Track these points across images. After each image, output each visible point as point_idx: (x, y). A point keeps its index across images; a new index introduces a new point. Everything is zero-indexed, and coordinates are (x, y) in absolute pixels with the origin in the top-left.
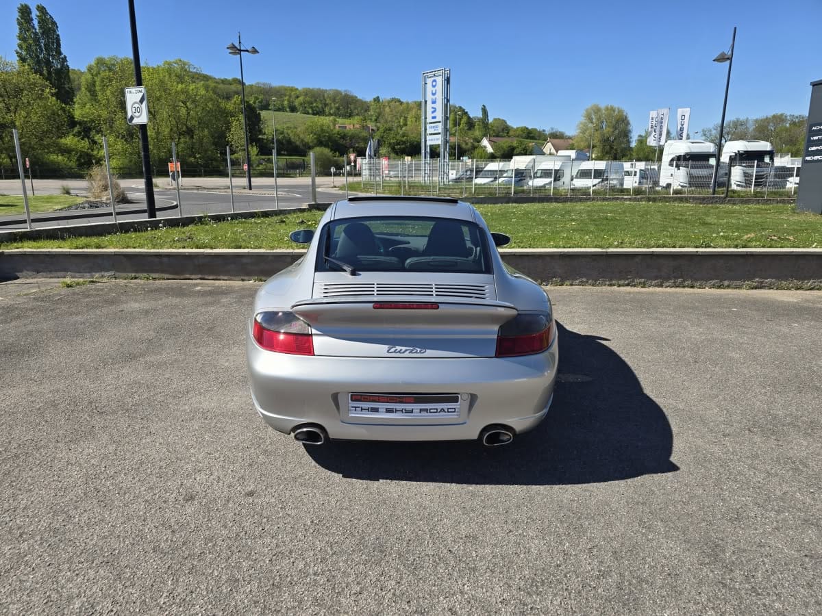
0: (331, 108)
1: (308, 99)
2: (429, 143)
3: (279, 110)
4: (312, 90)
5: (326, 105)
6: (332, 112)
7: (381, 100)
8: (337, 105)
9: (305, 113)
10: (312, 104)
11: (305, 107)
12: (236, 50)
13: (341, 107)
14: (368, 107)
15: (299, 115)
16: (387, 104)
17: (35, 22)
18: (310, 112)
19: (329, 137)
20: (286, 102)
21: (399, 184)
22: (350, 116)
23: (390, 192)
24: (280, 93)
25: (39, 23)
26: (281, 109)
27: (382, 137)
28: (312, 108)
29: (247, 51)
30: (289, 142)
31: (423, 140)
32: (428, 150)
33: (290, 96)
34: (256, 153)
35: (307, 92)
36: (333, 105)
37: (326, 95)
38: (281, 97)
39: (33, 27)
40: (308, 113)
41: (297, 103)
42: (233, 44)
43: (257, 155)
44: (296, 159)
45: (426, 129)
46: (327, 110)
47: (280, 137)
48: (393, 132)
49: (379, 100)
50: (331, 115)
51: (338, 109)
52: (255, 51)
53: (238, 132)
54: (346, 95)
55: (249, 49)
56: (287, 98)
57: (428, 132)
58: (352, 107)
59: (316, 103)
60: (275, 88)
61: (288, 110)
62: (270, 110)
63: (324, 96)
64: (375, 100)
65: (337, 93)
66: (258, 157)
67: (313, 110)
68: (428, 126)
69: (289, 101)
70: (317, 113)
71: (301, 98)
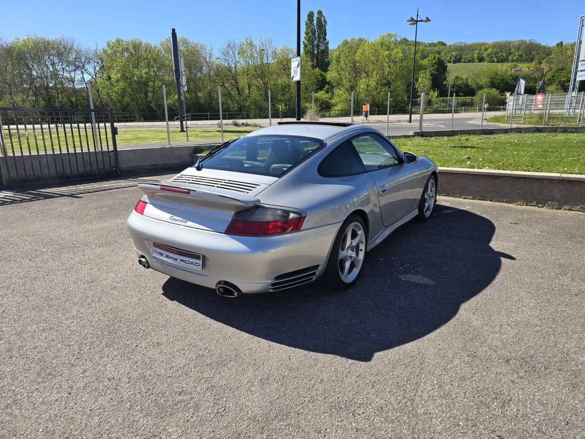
0: (515, 56)
1: (495, 50)
2: (578, 79)
3: (469, 61)
4: (500, 43)
5: (510, 53)
6: (514, 59)
7: (564, 45)
8: (520, 53)
9: (491, 62)
10: (498, 53)
11: (492, 57)
12: (414, 22)
13: (524, 54)
14: (550, 52)
15: (485, 65)
16: (569, 47)
17: (315, 22)
18: (495, 60)
19: (502, 80)
20: (476, 55)
21: (541, 117)
22: (532, 60)
23: (530, 123)
24: (472, 48)
25: (317, 22)
26: (471, 61)
27: (553, 77)
28: (497, 57)
29: (422, 21)
30: (467, 85)
31: (572, 77)
32: (577, 85)
33: (480, 50)
34: (436, 96)
35: (495, 46)
36: (516, 53)
37: (511, 45)
38: (473, 52)
39: (314, 26)
40: (493, 62)
41: (484, 55)
42: (412, 18)
43: (437, 97)
44: (468, 99)
45: (577, 67)
46: (510, 58)
47: (460, 82)
48: (564, 71)
49: (562, 45)
50: (513, 61)
51: (521, 56)
52: (428, 20)
53: (424, 81)
54: (531, 44)
55: (424, 20)
56: (478, 51)
57: (579, 69)
58: (534, 53)
59: (502, 53)
60: (469, 45)
61: (476, 61)
62: (462, 62)
63: (510, 46)
64: (558, 45)
65: (523, 42)
66: (437, 99)
67: (498, 59)
68: (580, 64)
69: (478, 54)
70: (501, 61)
71: (489, 51)
